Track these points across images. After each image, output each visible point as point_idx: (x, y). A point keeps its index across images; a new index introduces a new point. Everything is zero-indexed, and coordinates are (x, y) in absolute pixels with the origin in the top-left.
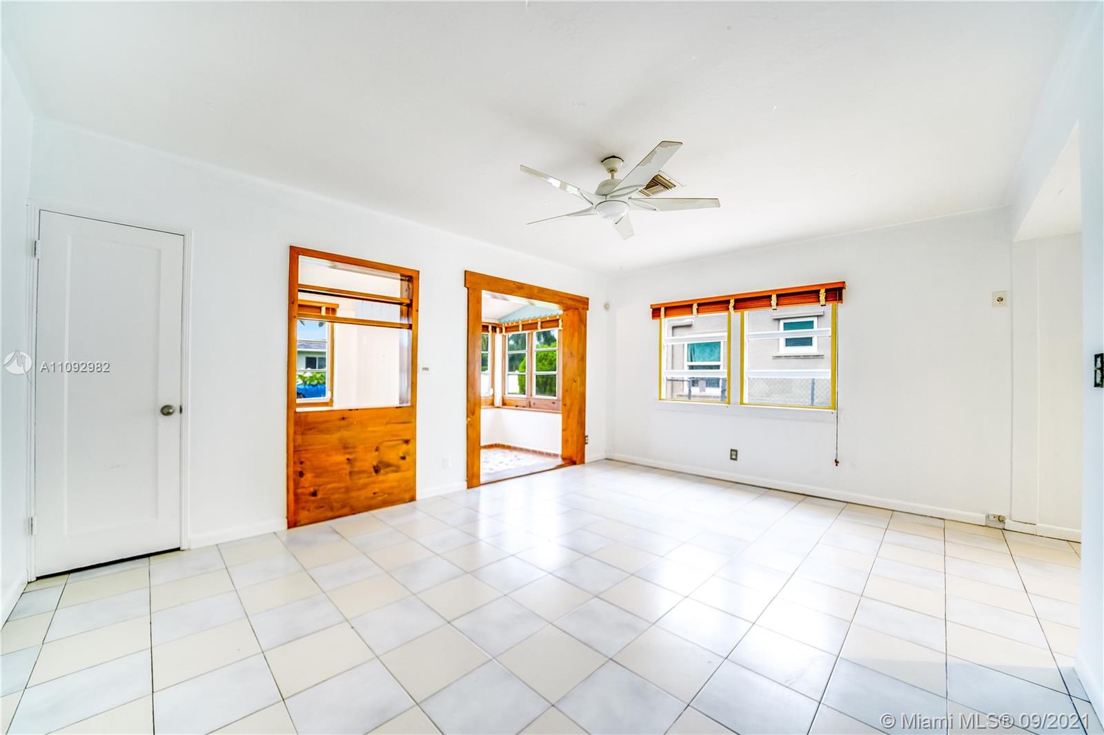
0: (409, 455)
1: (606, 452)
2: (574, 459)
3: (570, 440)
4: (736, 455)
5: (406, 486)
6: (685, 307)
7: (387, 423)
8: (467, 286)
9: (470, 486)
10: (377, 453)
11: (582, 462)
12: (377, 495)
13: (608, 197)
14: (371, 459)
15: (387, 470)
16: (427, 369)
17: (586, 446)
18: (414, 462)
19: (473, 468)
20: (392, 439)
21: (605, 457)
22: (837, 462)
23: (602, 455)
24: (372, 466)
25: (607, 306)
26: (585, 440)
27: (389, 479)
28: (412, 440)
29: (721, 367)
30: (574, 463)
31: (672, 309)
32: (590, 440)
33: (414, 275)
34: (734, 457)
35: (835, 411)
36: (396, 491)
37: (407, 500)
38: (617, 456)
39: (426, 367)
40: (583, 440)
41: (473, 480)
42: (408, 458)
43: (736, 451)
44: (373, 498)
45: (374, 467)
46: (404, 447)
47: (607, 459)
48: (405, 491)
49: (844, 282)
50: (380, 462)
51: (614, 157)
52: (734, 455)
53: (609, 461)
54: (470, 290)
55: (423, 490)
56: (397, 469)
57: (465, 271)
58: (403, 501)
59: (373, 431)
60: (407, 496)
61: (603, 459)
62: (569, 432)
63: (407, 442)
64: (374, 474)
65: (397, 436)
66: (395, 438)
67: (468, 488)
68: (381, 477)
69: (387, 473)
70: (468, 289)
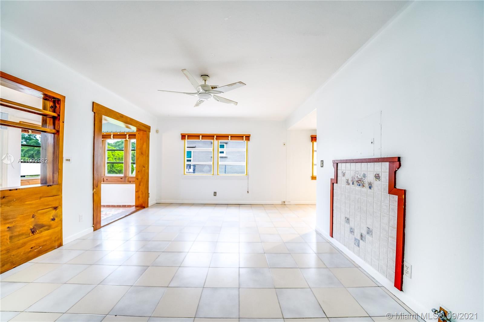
0: (57, 217)
1: (156, 200)
2: (144, 205)
3: (141, 196)
4: (216, 194)
5: (55, 238)
6: (197, 136)
7: (41, 198)
8: (94, 111)
9: (95, 229)
10: (33, 219)
11: (148, 206)
12: (33, 249)
13: (207, 92)
14: (29, 224)
15: (41, 229)
16: (69, 160)
17: (149, 198)
18: (61, 220)
19: (97, 218)
20: (45, 208)
21: (156, 203)
22: (248, 192)
23: (155, 202)
24: (29, 229)
25: (158, 131)
26: (148, 195)
27: (44, 235)
28: (59, 207)
29: (192, 161)
30: (144, 207)
31: (190, 136)
32: (150, 195)
33: (62, 99)
34: (215, 195)
35: (247, 176)
36: (48, 243)
37: (57, 247)
38: (163, 201)
39: (68, 159)
40: (147, 195)
41: (97, 225)
42: (56, 219)
43: (216, 192)
44: (30, 251)
45: (31, 229)
46: (54, 212)
47: (157, 203)
48: (55, 241)
49: (250, 135)
50: (35, 225)
51: (207, 76)
52: (215, 194)
53: (158, 204)
54: (96, 114)
55: (67, 239)
56: (49, 227)
57: (93, 103)
58: (53, 248)
59: (30, 204)
60: (56, 244)
61: (155, 204)
62: (140, 192)
63: (55, 208)
64: (31, 234)
65: (48, 205)
66: (47, 207)
67: (94, 231)
68: (36, 236)
69: (41, 232)
70: (94, 113)
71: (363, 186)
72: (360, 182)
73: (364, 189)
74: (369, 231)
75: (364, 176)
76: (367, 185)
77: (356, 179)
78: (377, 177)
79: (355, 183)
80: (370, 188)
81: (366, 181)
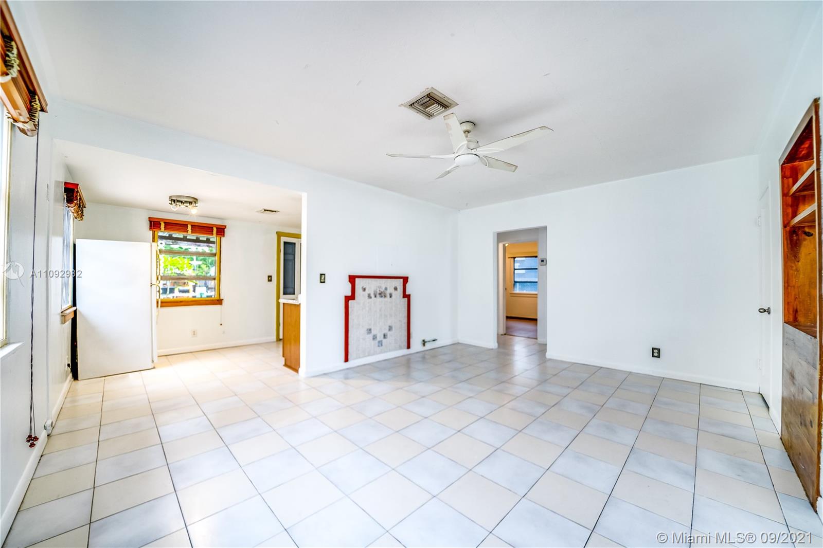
71: (385, 297)
72: (382, 295)
73: (386, 299)
74: (390, 328)
75: (386, 289)
76: (388, 296)
77: (378, 292)
78: (396, 289)
79: (378, 296)
80: (391, 297)
81: (388, 292)
